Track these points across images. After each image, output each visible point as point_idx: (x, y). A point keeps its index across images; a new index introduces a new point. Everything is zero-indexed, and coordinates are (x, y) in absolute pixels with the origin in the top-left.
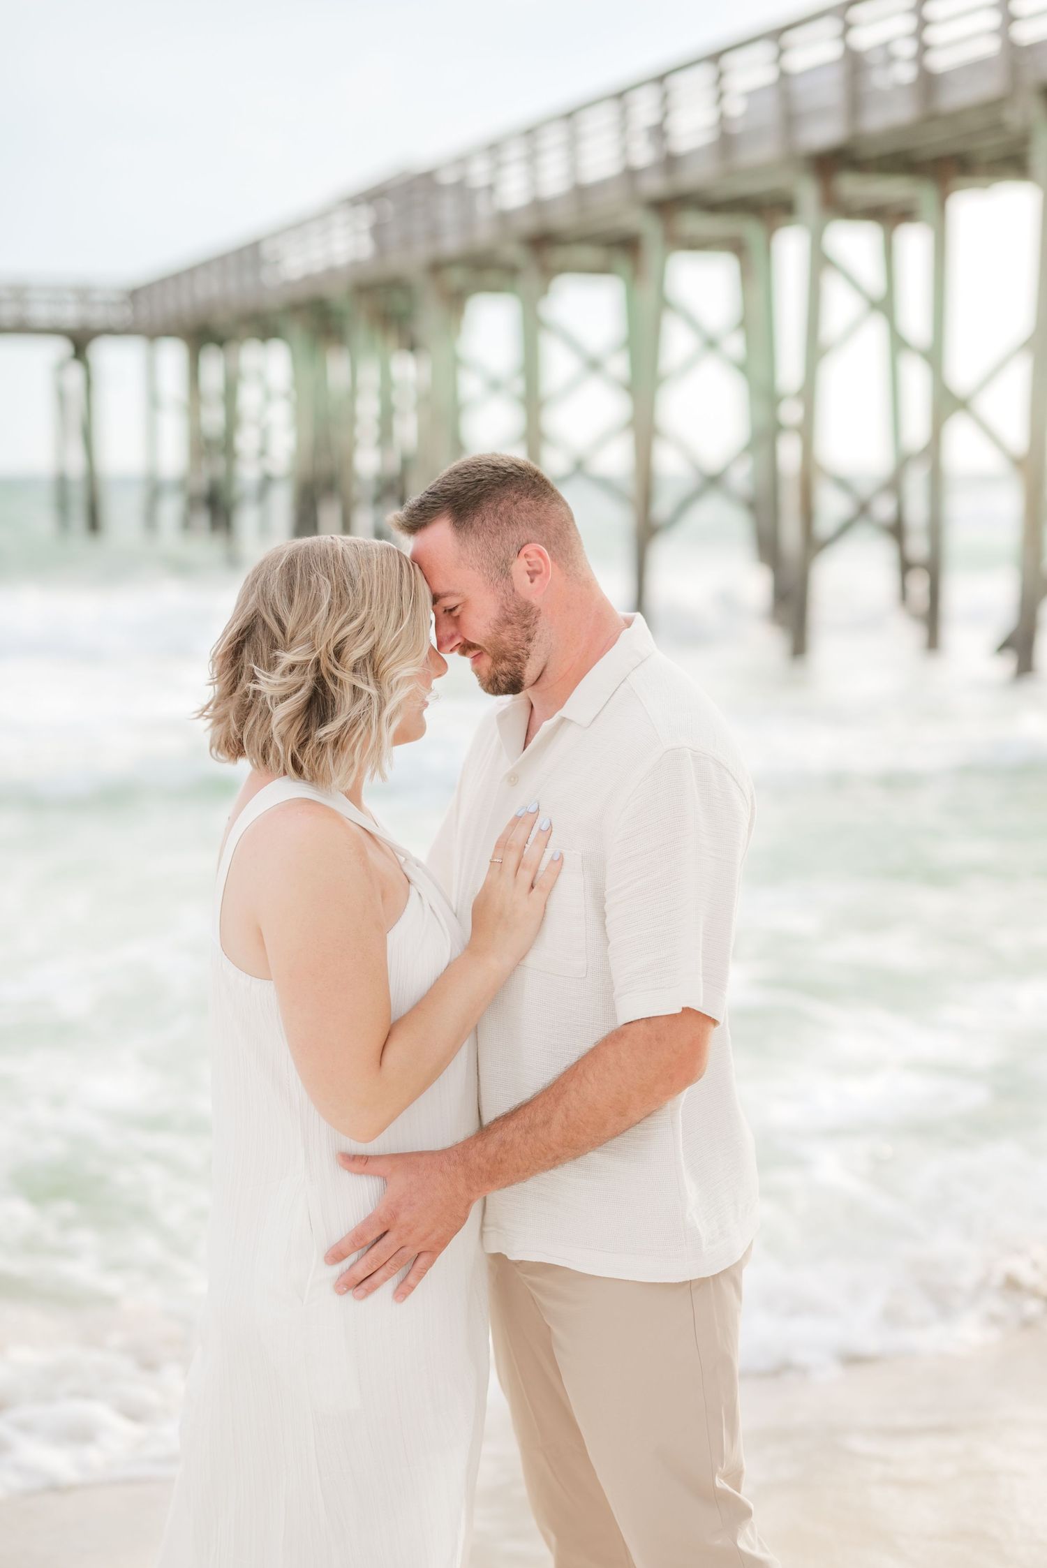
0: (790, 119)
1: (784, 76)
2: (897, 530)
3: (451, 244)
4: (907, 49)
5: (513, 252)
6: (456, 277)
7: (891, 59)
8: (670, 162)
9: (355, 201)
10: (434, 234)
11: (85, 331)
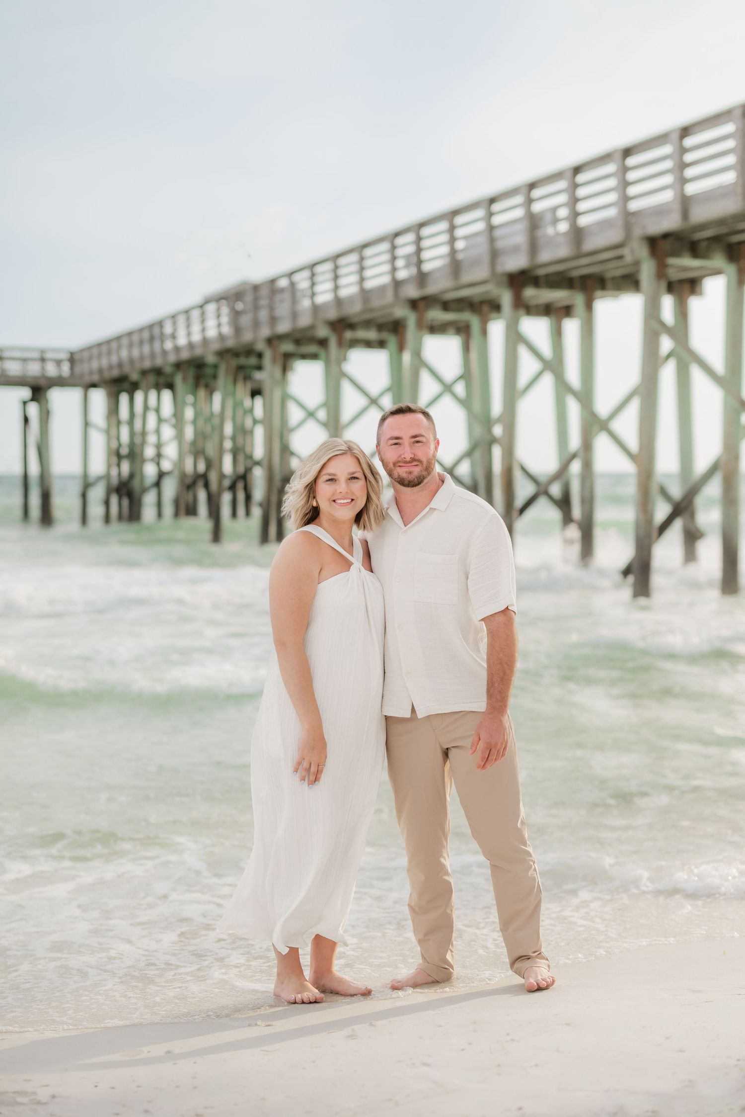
0: (495, 254)
1: (491, 228)
2: (564, 503)
3: (283, 327)
4: (563, 213)
5: (323, 332)
6: (287, 347)
7: (556, 221)
8: (422, 278)
9: (219, 298)
10: (273, 320)
11: (43, 382)
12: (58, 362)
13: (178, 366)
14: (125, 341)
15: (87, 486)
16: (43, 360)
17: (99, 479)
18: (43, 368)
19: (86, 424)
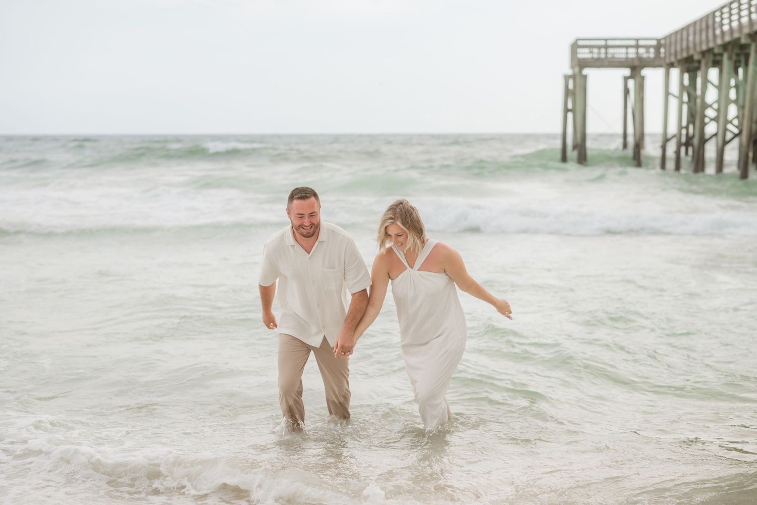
11: (636, 63)
12: (647, 47)
13: (725, 46)
14: (691, 30)
15: (666, 140)
16: (637, 47)
17: (674, 136)
18: (637, 53)
19: (667, 94)
